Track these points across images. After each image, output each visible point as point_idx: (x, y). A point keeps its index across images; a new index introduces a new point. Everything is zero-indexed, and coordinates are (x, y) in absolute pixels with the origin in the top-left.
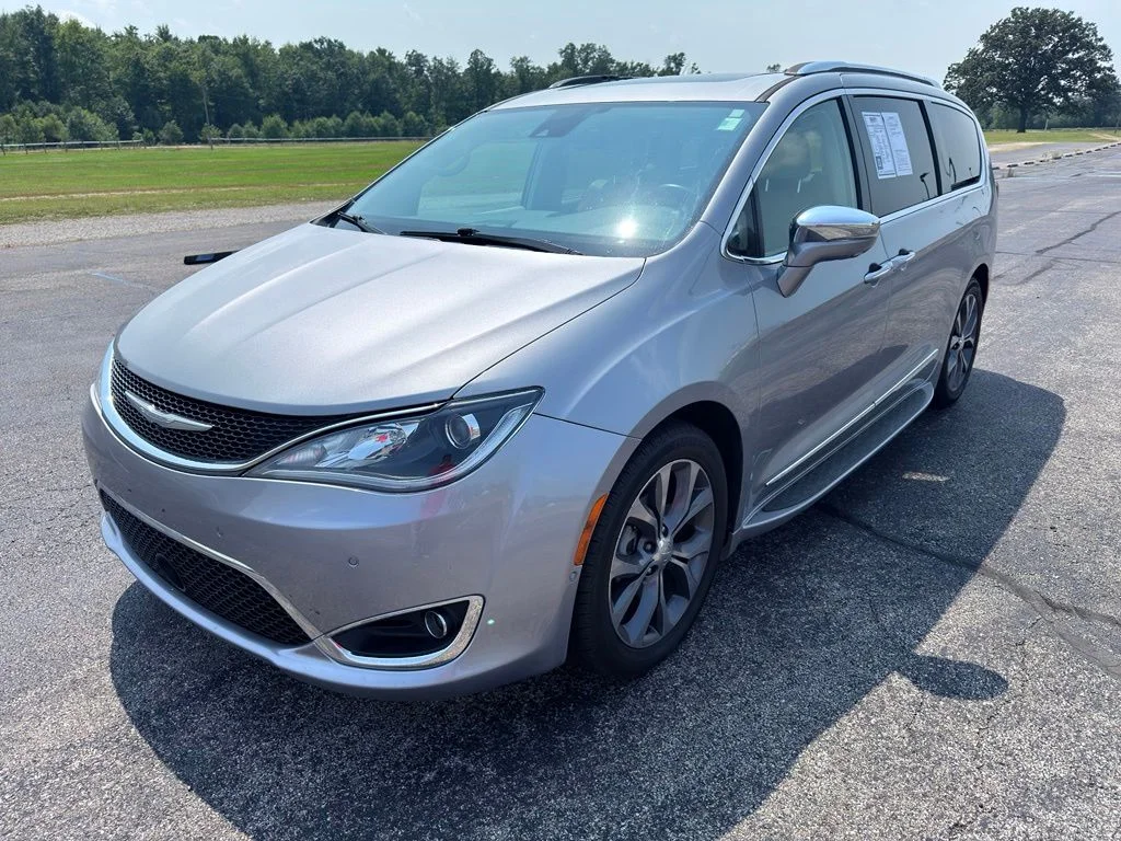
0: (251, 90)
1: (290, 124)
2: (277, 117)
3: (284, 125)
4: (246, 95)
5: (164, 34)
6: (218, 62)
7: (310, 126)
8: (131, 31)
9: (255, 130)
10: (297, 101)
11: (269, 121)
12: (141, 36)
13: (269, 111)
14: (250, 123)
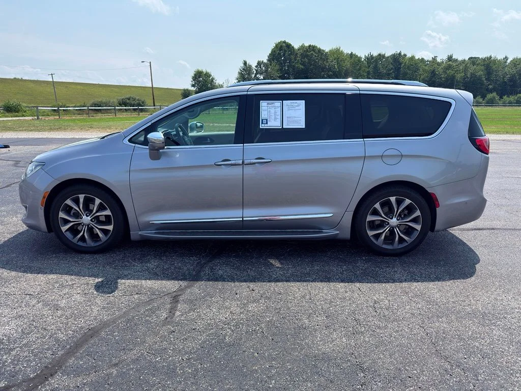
0: (485, 81)
1: (501, 97)
2: (494, 94)
3: (497, 98)
4: (482, 84)
5: (450, 58)
6: (472, 69)
7: (512, 98)
8: (434, 59)
9: (481, 100)
10: (510, 85)
11: (489, 96)
12: (439, 60)
13: (491, 91)
14: (480, 97)
